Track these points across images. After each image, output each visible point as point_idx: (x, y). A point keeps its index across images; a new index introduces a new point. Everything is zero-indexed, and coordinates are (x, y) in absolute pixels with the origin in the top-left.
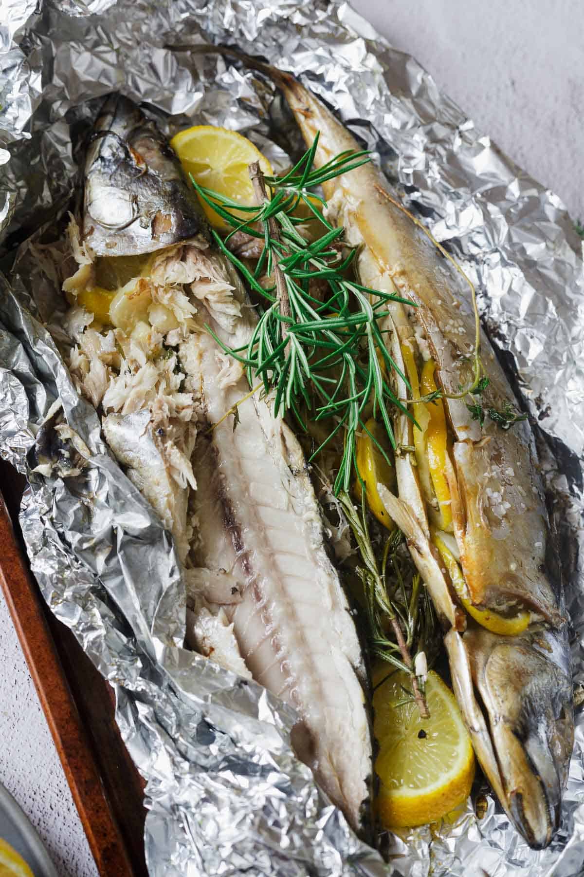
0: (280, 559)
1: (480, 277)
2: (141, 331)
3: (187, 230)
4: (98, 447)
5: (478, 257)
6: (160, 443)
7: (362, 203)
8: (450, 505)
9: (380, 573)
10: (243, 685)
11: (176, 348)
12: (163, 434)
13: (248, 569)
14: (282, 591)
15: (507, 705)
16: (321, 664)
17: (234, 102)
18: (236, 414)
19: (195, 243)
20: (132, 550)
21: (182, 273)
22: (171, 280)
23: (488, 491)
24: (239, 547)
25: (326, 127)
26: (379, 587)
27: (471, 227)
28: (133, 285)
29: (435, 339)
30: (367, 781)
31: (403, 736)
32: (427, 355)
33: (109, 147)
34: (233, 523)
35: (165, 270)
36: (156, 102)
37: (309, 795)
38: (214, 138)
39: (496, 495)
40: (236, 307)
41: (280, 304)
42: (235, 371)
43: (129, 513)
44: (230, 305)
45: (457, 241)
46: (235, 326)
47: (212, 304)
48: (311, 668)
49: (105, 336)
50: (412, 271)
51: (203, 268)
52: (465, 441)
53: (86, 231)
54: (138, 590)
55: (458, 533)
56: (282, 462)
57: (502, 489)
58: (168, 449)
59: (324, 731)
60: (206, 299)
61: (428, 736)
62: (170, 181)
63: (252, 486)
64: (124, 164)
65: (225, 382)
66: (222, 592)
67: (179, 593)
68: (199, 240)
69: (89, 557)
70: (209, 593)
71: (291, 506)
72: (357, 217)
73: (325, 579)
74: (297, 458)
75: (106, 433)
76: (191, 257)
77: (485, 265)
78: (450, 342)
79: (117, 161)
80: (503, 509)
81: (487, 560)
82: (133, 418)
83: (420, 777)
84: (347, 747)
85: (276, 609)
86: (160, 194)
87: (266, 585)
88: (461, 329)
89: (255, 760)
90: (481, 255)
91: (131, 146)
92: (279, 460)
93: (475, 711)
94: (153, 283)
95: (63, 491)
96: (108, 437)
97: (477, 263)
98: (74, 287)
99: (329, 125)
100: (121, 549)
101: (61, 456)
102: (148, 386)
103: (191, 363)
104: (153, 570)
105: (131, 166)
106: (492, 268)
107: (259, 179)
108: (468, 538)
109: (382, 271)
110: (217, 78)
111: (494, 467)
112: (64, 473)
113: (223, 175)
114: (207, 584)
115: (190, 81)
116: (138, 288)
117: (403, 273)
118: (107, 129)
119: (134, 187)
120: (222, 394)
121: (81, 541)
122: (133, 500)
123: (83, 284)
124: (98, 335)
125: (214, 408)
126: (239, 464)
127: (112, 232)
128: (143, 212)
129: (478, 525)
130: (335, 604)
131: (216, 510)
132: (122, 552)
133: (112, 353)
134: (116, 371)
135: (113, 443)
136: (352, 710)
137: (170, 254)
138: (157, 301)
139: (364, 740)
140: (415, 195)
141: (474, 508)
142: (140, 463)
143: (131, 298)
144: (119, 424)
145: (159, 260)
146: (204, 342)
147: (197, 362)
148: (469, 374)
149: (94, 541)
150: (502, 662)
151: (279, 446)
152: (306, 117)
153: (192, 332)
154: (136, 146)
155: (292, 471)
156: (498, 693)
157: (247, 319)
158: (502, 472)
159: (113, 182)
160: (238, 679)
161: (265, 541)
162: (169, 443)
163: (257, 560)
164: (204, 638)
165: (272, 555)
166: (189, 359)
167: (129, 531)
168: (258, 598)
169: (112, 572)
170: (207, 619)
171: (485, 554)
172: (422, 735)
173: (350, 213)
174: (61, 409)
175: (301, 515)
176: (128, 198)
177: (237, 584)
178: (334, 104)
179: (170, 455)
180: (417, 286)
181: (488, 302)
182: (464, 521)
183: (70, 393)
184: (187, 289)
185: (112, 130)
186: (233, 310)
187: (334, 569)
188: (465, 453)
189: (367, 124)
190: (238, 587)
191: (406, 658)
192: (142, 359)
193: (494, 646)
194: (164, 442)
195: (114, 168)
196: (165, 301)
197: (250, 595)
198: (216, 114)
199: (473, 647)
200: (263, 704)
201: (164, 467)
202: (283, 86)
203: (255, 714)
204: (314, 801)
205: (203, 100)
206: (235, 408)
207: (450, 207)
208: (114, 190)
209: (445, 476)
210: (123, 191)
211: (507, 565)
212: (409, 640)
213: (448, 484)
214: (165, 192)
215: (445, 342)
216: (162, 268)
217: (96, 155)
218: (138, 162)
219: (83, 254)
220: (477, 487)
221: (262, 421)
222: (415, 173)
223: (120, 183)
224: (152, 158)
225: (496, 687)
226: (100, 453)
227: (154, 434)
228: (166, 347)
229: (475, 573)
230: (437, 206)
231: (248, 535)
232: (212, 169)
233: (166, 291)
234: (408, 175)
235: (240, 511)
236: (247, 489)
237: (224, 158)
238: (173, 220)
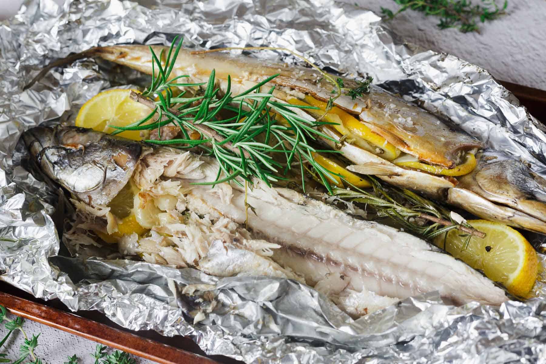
0: (344, 244)
1: (275, 51)
2: (164, 218)
3: (136, 150)
4: (212, 280)
5: (265, 44)
6: (241, 246)
7: (196, 65)
8: (388, 142)
9: (393, 203)
10: (400, 305)
11: (187, 209)
13: (336, 263)
14: (361, 255)
16: (414, 265)
17: (82, 84)
18: (250, 206)
19: (146, 153)
20: (281, 306)
21: (155, 172)
22: (153, 180)
23: (395, 120)
24: (322, 259)
25: (138, 52)
26: (399, 209)
27: (249, 34)
28: (138, 201)
29: (299, 84)
30: (495, 285)
31: (481, 259)
32: (302, 95)
33: (52, 155)
34: (305, 252)
35: (145, 179)
36: (46, 119)
37: (487, 311)
38: (95, 105)
39: (400, 119)
40: (197, 161)
41: (215, 140)
42: (226, 190)
43: (262, 291)
44: (193, 163)
45: (248, 46)
46: (203, 172)
47: (184, 172)
48: (414, 272)
49: (151, 236)
50: (252, 69)
51: (163, 159)
52: (363, 111)
53: (87, 200)
54: (306, 318)
55: (405, 150)
56: (294, 206)
57: (399, 115)
58: (247, 244)
59: (451, 289)
60: (178, 173)
61: (492, 247)
62: (101, 139)
63: (293, 229)
64: (70, 155)
65: (228, 199)
66: (338, 284)
67: (324, 300)
68: (146, 150)
69: (266, 330)
70: (333, 290)
71: (321, 219)
72: (201, 73)
73: (373, 231)
74: (298, 197)
75: (207, 271)
76: (151, 161)
77: (272, 44)
78: (305, 80)
79: (64, 157)
80: (410, 122)
81: (430, 147)
82: (212, 251)
83: (510, 264)
84: (469, 285)
85: (369, 266)
86: (104, 149)
87: (351, 261)
88: (302, 72)
89: (446, 325)
90: (265, 41)
91: (62, 144)
92: (291, 206)
93: (502, 210)
94: (146, 190)
95: (219, 317)
96: (211, 272)
97: (267, 46)
98: (113, 228)
99: (139, 50)
100: (277, 310)
101: (199, 304)
102: (199, 235)
103: (202, 208)
104: (300, 305)
105: (74, 152)
106: (276, 42)
107: (141, 97)
108: (412, 147)
109: (240, 82)
110: (61, 83)
111: (385, 110)
112: (210, 309)
113: (117, 117)
114: (328, 287)
115: (51, 94)
116: (143, 199)
117: (251, 73)
118: (41, 149)
119: (87, 159)
120: (232, 206)
121: (256, 327)
122: (259, 281)
123: (116, 224)
124: (147, 239)
125: (237, 215)
126: (277, 226)
127: (101, 187)
128: (105, 163)
129: (410, 137)
130: (390, 236)
131: (291, 255)
132: (279, 311)
133: (163, 240)
134: (174, 246)
135: (217, 272)
136: (452, 269)
137: (139, 170)
138: (157, 196)
139: (472, 273)
140: (208, 45)
141: (400, 132)
142: (239, 266)
143: (143, 207)
144: (209, 261)
145: (137, 178)
146: (197, 193)
147: (204, 205)
148: (328, 85)
149: (261, 320)
150: (486, 180)
151: (284, 201)
152: (124, 57)
153: (186, 195)
154: (65, 142)
155: (302, 205)
156: (501, 192)
158: (390, 109)
159: (74, 167)
160: (395, 305)
161: (329, 245)
162: (245, 241)
163: (335, 255)
164: (356, 309)
165: (338, 247)
166: (199, 208)
167: (272, 298)
168: (355, 269)
169: (284, 325)
170: (347, 300)
171: (427, 145)
172: (488, 249)
173: (194, 75)
174: (175, 283)
175: (329, 218)
176: (91, 166)
177: (340, 274)
178: (129, 41)
179: (251, 247)
180: (263, 72)
181: (291, 57)
182: (403, 143)
183: (171, 271)
184: (164, 178)
185: (44, 147)
186: (197, 163)
187: (372, 222)
188: (368, 116)
189: (155, 34)
190: (342, 275)
191: (446, 223)
192: (182, 227)
193: (475, 179)
194: (241, 243)
195: (66, 161)
196: (161, 192)
197: (350, 273)
198: (79, 97)
200: (418, 304)
201: (254, 254)
203: (419, 310)
204: (492, 311)
205: (68, 95)
206: (247, 204)
207: (229, 35)
208: (80, 169)
209: (374, 132)
210: (85, 165)
211: (440, 141)
212: (438, 215)
213: (377, 134)
214: (105, 146)
215: (303, 81)
216: (143, 179)
218: (75, 147)
219: (100, 209)
220: (390, 124)
221: (263, 199)
222: (198, 35)
223: (78, 164)
224: (79, 139)
225: (498, 191)
226: (216, 282)
227: (234, 245)
228: (183, 213)
229: (433, 156)
230: (223, 40)
231: (319, 250)
232: (108, 120)
233: (156, 188)
234: (196, 39)
235: (303, 244)
236: (294, 233)
237: (109, 109)
238: (124, 153)
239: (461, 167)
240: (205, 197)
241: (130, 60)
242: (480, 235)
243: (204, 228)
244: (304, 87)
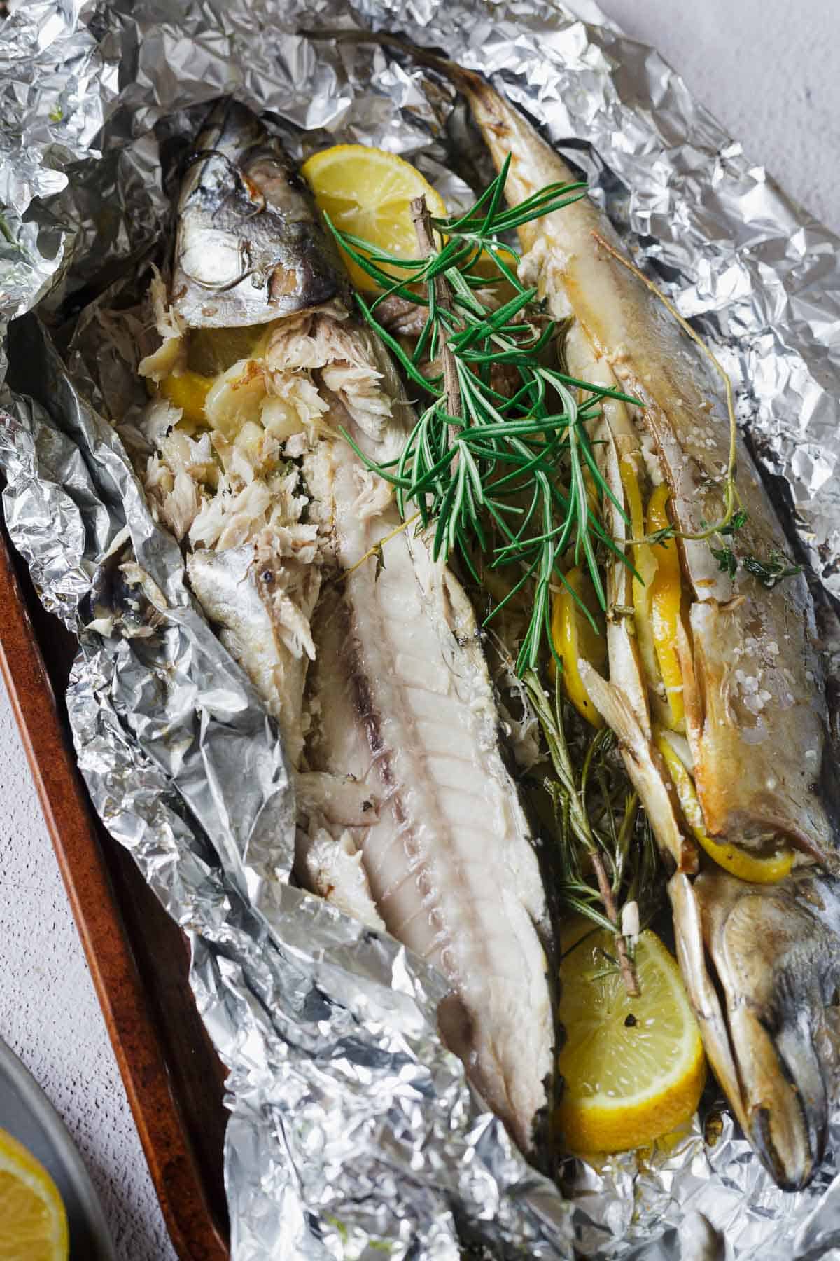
0: (435, 763)
1: (744, 370)
2: (249, 435)
3: (319, 292)
4: (179, 597)
5: (742, 340)
6: (266, 592)
7: (574, 259)
8: (681, 693)
9: (578, 788)
10: (372, 940)
11: (299, 461)
12: (271, 581)
13: (388, 776)
14: (436, 808)
15: (754, 981)
17: (396, 112)
18: (380, 556)
19: (329, 311)
20: (221, 744)
21: (309, 354)
22: (292, 364)
23: (739, 673)
24: (377, 745)
25: (526, 149)
26: (576, 808)
27: (735, 297)
28: (239, 370)
29: (670, 454)
30: (545, 1082)
31: (603, 1023)
32: (657, 477)
33: (214, 173)
34: (370, 709)
35: (286, 348)
36: (285, 112)
37: (457, 1097)
38: (364, 162)
39: (750, 680)
40: (385, 403)
41: (447, 400)
42: (380, 495)
43: (220, 690)
44: (376, 401)
45: (712, 316)
46: (383, 431)
47: (351, 399)
48: (472, 919)
49: (197, 440)
50: (642, 356)
51: (339, 347)
52: (707, 601)
53: (177, 291)
54: (228, 799)
55: (693, 733)
56: (444, 627)
57: (760, 673)
58: (277, 601)
59: (487, 1008)
60: (344, 392)
61: (638, 1024)
62: (297, 222)
63: (399, 658)
64: (233, 198)
65: (366, 510)
66: (350, 807)
67: (285, 806)
68: (335, 307)
69: (158, 749)
70: (330, 807)
71: (454, 690)
72: (565, 278)
73: (498, 794)
74: (466, 621)
75: (191, 576)
76: (323, 331)
77: (753, 353)
78: (692, 459)
79: (224, 193)
80: (761, 700)
81: (732, 772)
82: (231, 556)
83: (623, 1080)
84: (519, 1034)
85: (425, 835)
86: (281, 240)
87: (412, 800)
88: (710, 442)
89: (382, 1045)
90: (747, 338)
91: (245, 172)
92: (439, 623)
93: (706, 989)
94: (267, 368)
95: (129, 656)
96: (194, 583)
97: (742, 350)
98: (155, 370)
99: (530, 146)
100: (205, 742)
101: (126, 607)
102: (254, 511)
103: (319, 482)
104: (251, 771)
105: (243, 201)
106: (761, 357)
107: (424, 221)
108: (706, 740)
109: (598, 356)
110: (374, 79)
111: (749, 640)
112: (131, 632)
113: (376, 216)
114: (328, 795)
115: (333, 82)
116: (247, 374)
117: (627, 359)
118: (212, 148)
119: (245, 230)
120: (362, 527)
121: (150, 729)
122: (225, 671)
123: (168, 367)
124: (188, 438)
125: (350, 547)
126: (382, 627)
127: (212, 293)
128: (256, 265)
129: (721, 722)
130: (511, 831)
131: (346, 691)
132: (207, 746)
133: (207, 466)
134: (212, 490)
135: (201, 592)
136: (529, 982)
137: (293, 327)
138: (273, 392)
139: (544, 1024)
140: (654, 250)
141: (717, 698)
142: (237, 620)
143: (235, 388)
144: (210, 564)
145: (277, 335)
146: (338, 452)
147: (327, 481)
148: (718, 506)
149: (168, 728)
150: (747, 920)
151: (440, 604)
152: (499, 135)
153: (322, 439)
154: (251, 173)
155: (457, 640)
156: (740, 964)
157: (399, 421)
158: (761, 649)
159: (216, 222)
160: (364, 930)
161: (414, 738)
162: (279, 593)
163: (401, 764)
164: (320, 872)
165: (423, 757)
166: (316, 477)
167: (217, 715)
168: (401, 818)
169: (193, 774)
170: (325, 844)
171: (731, 765)
172: (631, 1022)
173: (555, 273)
174: (129, 539)
175: (467, 702)
176: (235, 245)
177: (372, 797)
178: (540, 118)
179: (280, 610)
180: (648, 378)
181: (755, 405)
182: (701, 716)
183: (143, 519)
184: (316, 376)
185: (218, 149)
186: (381, 407)
187: (511, 779)
188: (707, 620)
189: (585, 146)
190: (372, 802)
191: (611, 910)
192: (248, 474)
193: (738, 897)
194: (271, 591)
195: (219, 202)
196: (284, 393)
197: (390, 814)
198: (370, 129)
199: (707, 898)
200: (399, 967)
201: (270, 626)
202: (467, 91)
203: (386, 980)
204: (464, 1106)
205: (352, 110)
206: (379, 547)
207: (704, 267)
208: (218, 234)
209: (676, 651)
210: (230, 236)
211: (762, 779)
212: (616, 885)
213: (679, 662)
214: (289, 238)
215: (685, 459)
216: (281, 345)
217: (194, 184)
218: (254, 195)
219: (170, 323)
220: (722, 668)
221: (417, 567)
222: (654, 218)
223: (226, 224)
224: (273, 189)
225: (737, 956)
226: (181, 604)
227: (258, 580)
228: (284, 459)
229: (714, 790)
230: (684, 266)
231: (390, 729)
232: (360, 208)
233: (286, 379)
234: (643, 220)
235: (381, 694)
236: (392, 663)
237: (377, 191)
238: (299, 277)
239: (739, 856)
240: (342, 471)
241: (501, 147)
242: (632, 986)
243: (277, 512)
244: (672, 467)
